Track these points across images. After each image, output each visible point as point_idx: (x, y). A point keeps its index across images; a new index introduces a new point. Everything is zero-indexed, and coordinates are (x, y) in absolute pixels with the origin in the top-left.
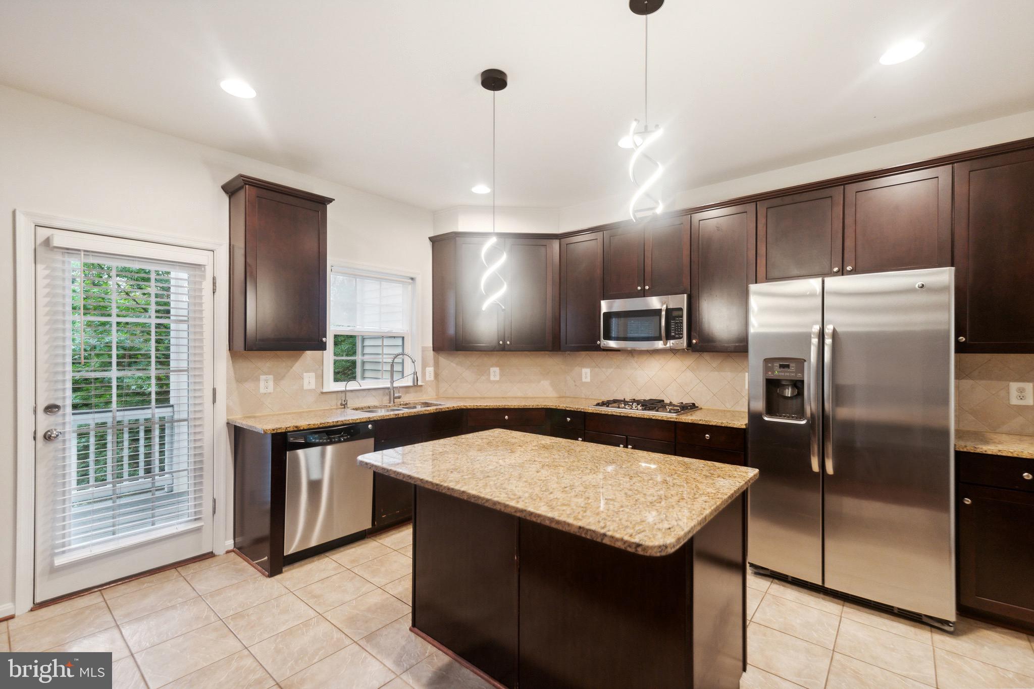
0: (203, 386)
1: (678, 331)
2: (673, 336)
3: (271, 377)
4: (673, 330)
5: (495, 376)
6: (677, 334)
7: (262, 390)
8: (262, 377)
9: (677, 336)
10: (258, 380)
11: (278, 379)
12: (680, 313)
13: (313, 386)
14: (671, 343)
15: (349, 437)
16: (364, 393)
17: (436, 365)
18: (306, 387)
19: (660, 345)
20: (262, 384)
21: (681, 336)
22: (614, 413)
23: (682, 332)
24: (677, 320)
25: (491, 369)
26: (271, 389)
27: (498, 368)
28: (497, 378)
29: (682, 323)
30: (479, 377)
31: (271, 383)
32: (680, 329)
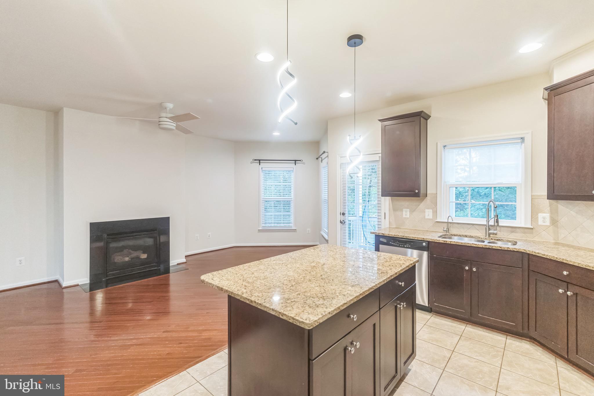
0: (381, 211)
3: (408, 210)
7: (404, 216)
8: (404, 210)
10: (402, 210)
11: (412, 211)
13: (431, 217)
15: (409, 246)
16: (469, 226)
17: (554, 213)
18: (427, 217)
20: (404, 213)
26: (408, 216)
31: (408, 213)
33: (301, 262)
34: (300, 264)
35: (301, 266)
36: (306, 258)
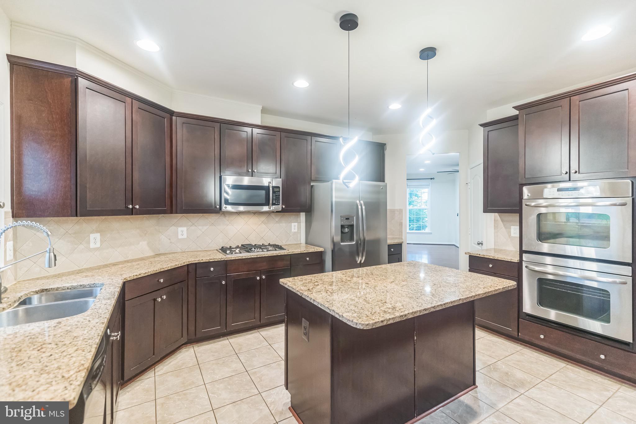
1: (277, 200)
2: (274, 203)
4: (274, 200)
5: (95, 243)
6: (277, 202)
9: (277, 203)
12: (277, 190)
14: (273, 208)
17: (15, 237)
19: (266, 208)
21: (279, 203)
22: (253, 257)
23: (279, 201)
24: (277, 194)
25: (91, 235)
27: (99, 234)
28: (98, 245)
29: (279, 195)
30: (76, 246)
32: (278, 199)
33: (418, 286)
34: (419, 285)
35: (418, 283)
36: (411, 292)
